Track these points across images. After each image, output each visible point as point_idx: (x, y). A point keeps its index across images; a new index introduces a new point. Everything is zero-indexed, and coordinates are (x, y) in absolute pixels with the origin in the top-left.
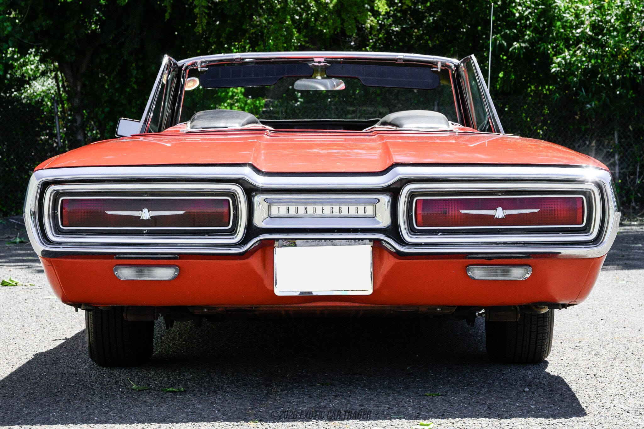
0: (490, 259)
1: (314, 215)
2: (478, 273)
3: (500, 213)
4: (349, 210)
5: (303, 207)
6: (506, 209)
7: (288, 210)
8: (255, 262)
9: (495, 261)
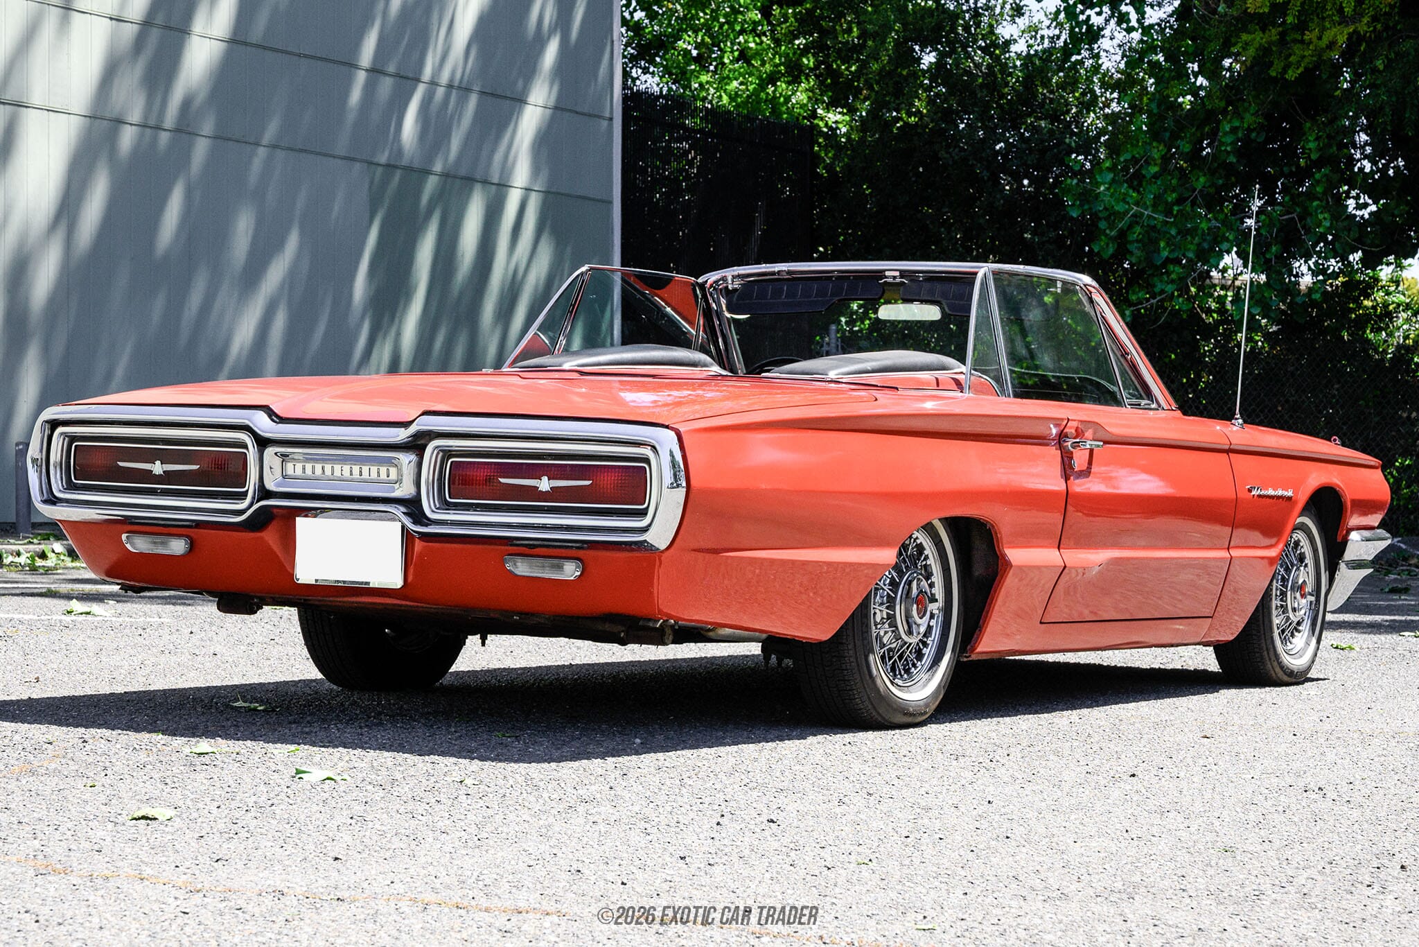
0: (534, 546)
1: (332, 477)
2: (522, 568)
3: (544, 484)
4: (369, 471)
5: (320, 466)
6: (553, 479)
7: (304, 469)
8: (270, 536)
9: (537, 551)
